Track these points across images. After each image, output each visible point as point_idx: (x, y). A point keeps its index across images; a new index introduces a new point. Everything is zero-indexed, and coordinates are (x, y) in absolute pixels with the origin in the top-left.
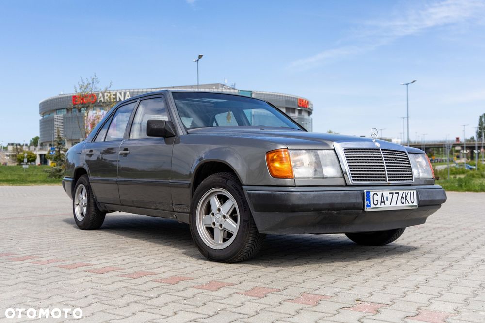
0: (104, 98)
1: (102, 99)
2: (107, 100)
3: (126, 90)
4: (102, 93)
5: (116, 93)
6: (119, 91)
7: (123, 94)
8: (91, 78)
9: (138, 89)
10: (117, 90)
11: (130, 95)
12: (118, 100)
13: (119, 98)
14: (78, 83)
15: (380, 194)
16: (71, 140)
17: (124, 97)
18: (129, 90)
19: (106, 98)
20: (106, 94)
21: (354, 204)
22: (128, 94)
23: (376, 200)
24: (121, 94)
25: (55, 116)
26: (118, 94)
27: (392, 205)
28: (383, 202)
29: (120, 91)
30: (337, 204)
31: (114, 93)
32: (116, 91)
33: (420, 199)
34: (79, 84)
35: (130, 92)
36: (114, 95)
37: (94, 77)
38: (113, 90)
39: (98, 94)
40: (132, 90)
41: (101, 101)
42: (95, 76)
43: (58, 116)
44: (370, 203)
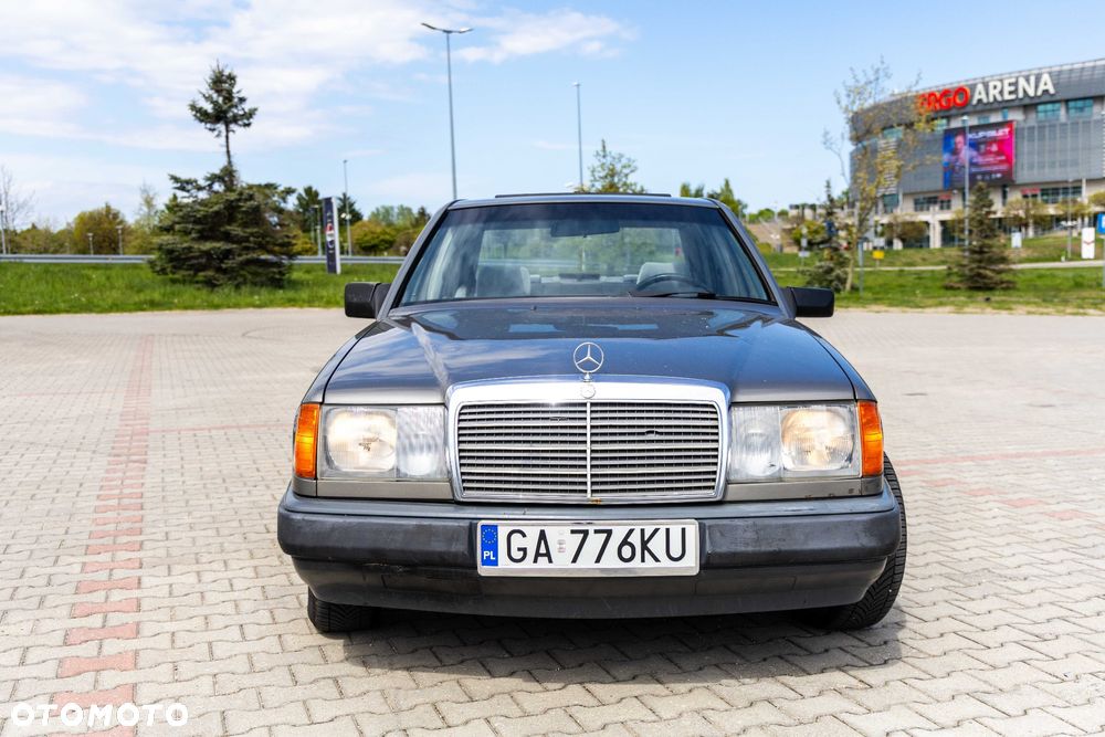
0: (987, 94)
1: (983, 97)
2: (995, 97)
3: (1040, 69)
4: (983, 83)
5: (1017, 78)
6: (1024, 73)
7: (1032, 79)
8: (872, 67)
9: (1072, 64)
10: (1020, 72)
11: (1052, 80)
12: (1021, 95)
13: (1025, 91)
14: (844, 83)
15: (533, 533)
16: (911, 194)
17: (1037, 87)
18: (1048, 70)
19: (992, 92)
20: (991, 85)
21: (441, 554)
22: (1046, 77)
23: (519, 549)
24: (1028, 80)
25: (881, 143)
26: (1022, 82)
27: (580, 564)
28: (543, 555)
29: (1026, 73)
30: (391, 550)
31: (1013, 80)
32: (1017, 75)
33: (708, 549)
34: (846, 86)
35: (1050, 73)
36: (1010, 84)
37: (879, 65)
38: (1010, 73)
39: (973, 87)
40: (1057, 69)
41: (980, 101)
42: (883, 63)
43: (887, 142)
44: (496, 555)
